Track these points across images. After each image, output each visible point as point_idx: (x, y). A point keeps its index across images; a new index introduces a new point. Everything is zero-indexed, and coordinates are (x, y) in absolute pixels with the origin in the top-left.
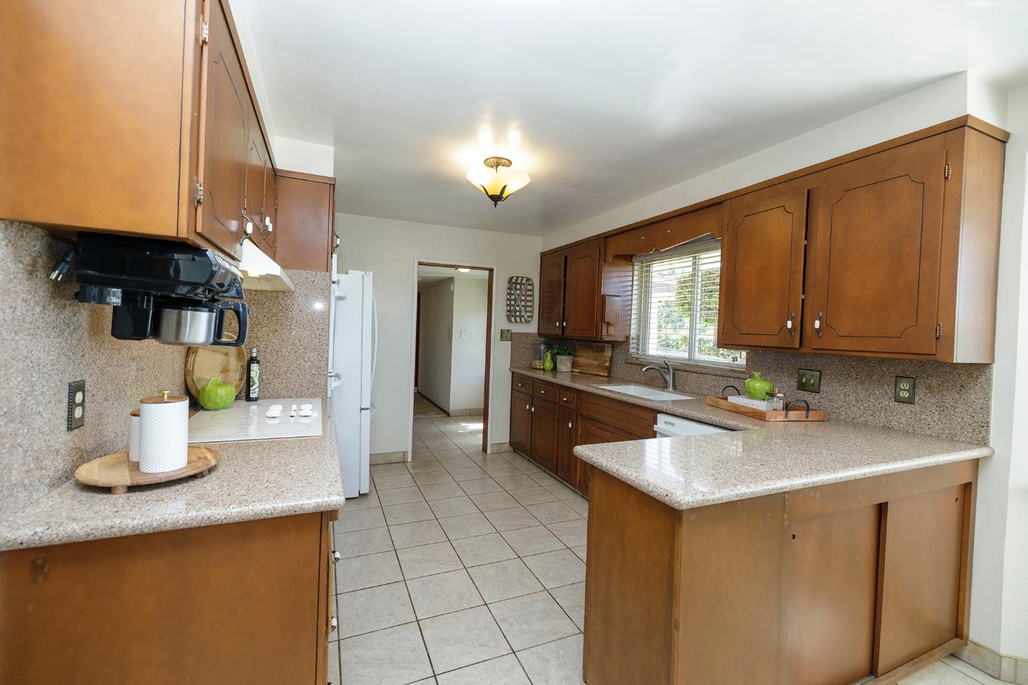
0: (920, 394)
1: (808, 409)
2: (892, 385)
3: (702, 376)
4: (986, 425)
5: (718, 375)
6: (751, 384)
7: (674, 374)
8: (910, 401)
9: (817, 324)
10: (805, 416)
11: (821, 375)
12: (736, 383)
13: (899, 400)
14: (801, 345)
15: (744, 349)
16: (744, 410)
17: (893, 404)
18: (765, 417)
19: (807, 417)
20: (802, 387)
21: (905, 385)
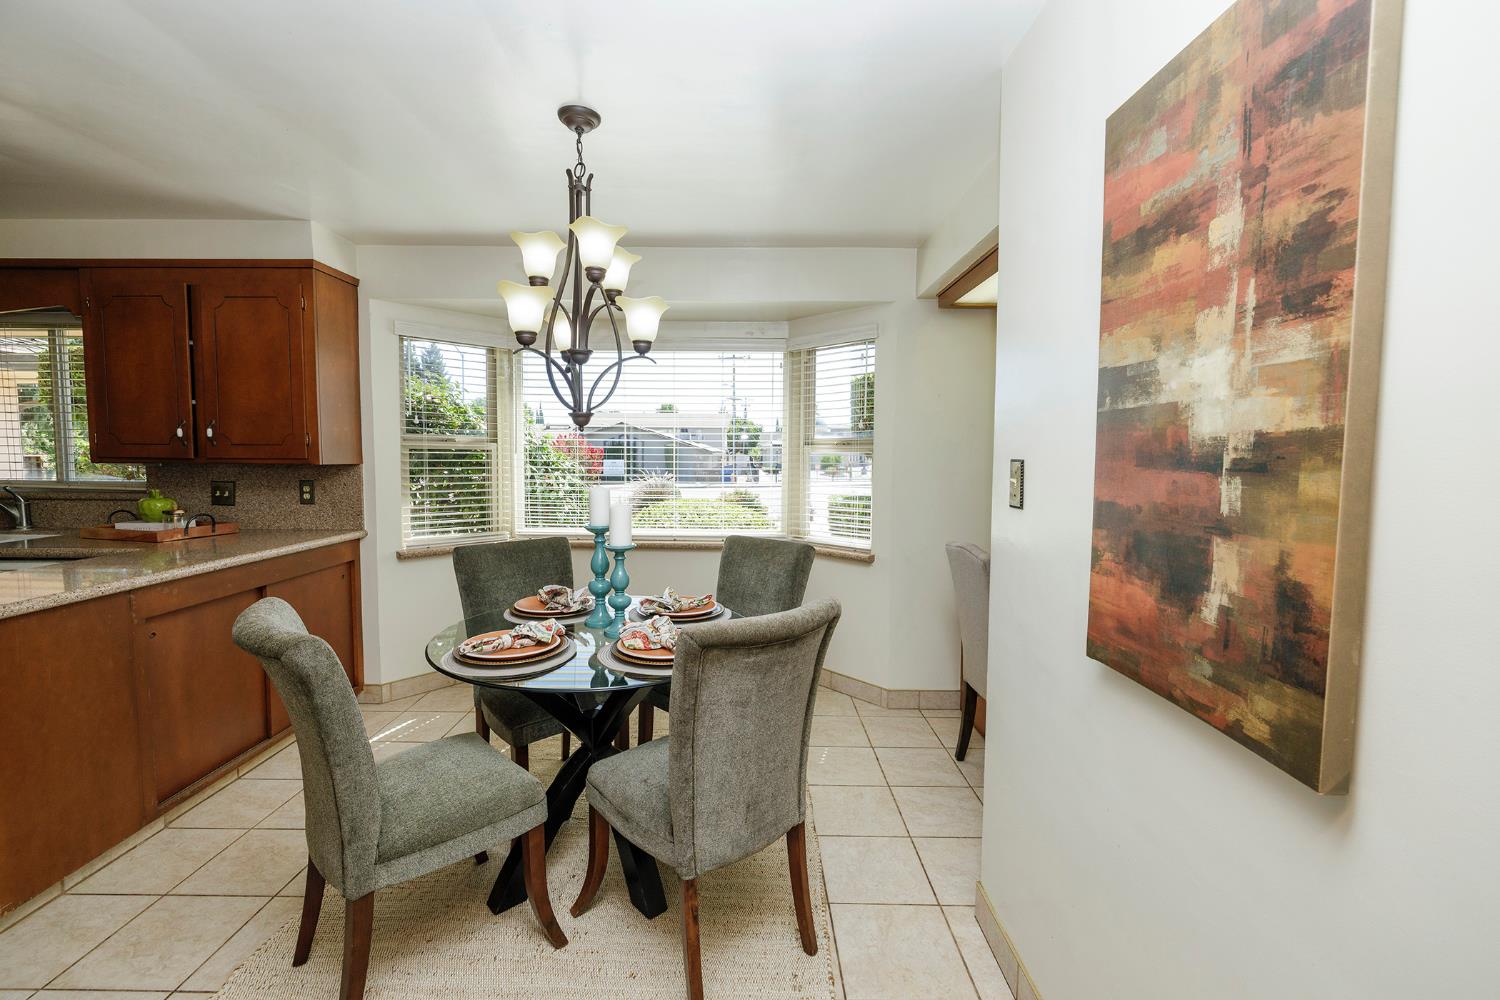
0: (318, 493)
1: (214, 523)
2: (298, 491)
3: (79, 504)
4: (360, 513)
5: (106, 500)
6: (145, 504)
7: (28, 507)
8: (311, 502)
9: (210, 432)
10: (211, 530)
11: (234, 486)
12: (128, 506)
13: (303, 502)
14: (196, 454)
15: (144, 463)
16: (131, 535)
17: (299, 506)
18: (156, 537)
19: (213, 531)
20: (216, 501)
21: (306, 489)
